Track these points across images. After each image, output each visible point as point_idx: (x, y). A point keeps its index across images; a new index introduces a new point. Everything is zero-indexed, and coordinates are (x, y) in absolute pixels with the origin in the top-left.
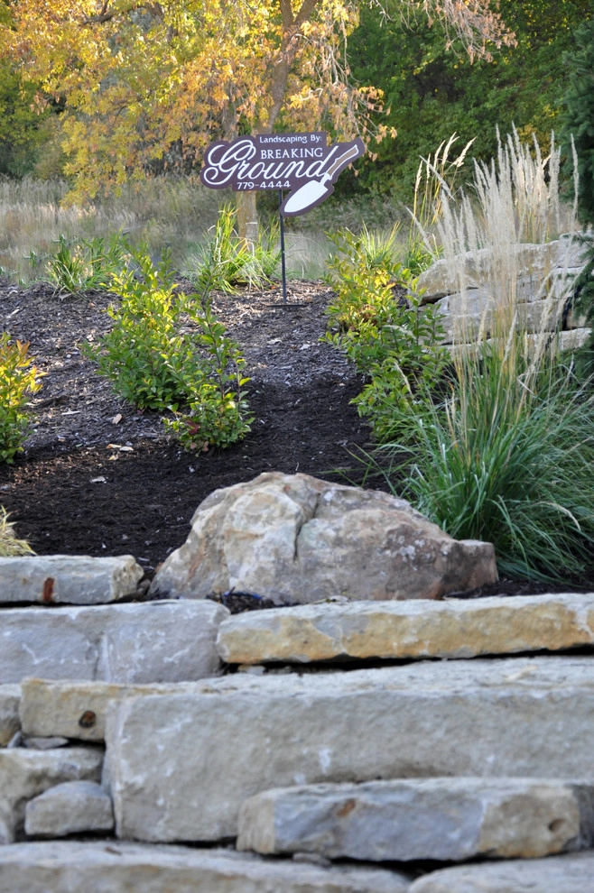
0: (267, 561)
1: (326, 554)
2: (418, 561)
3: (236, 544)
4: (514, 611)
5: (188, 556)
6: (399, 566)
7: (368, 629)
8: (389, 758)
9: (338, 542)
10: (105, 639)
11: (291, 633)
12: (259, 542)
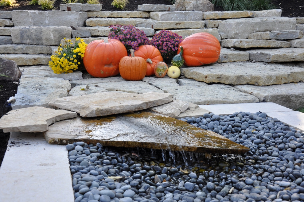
0: (192, 6)
1: (200, 5)
2: (210, 7)
3: (187, 4)
4: (241, 13)
5: (176, 5)
6: (208, 7)
7: (224, 15)
8: (264, 29)
9: (201, 4)
10: (187, 16)
11: (214, 15)
12: (191, 4)
